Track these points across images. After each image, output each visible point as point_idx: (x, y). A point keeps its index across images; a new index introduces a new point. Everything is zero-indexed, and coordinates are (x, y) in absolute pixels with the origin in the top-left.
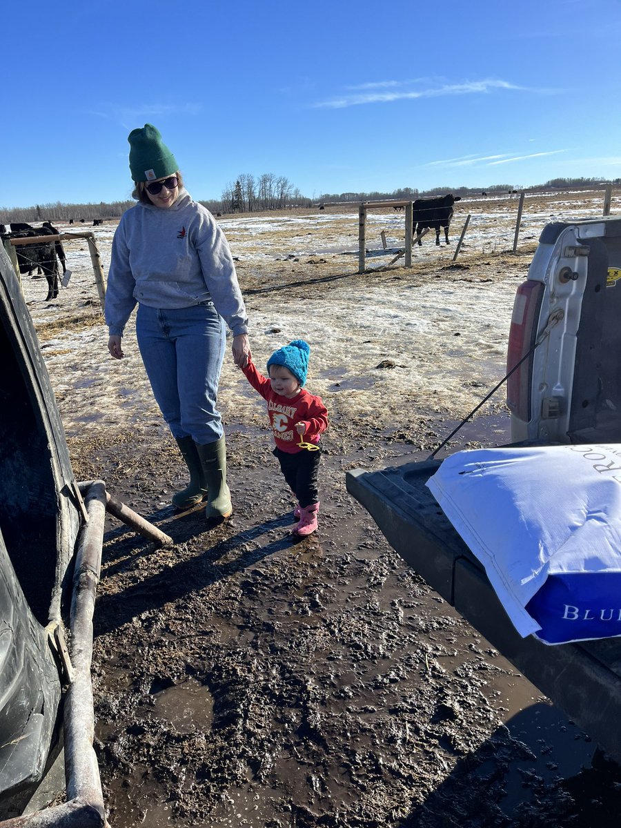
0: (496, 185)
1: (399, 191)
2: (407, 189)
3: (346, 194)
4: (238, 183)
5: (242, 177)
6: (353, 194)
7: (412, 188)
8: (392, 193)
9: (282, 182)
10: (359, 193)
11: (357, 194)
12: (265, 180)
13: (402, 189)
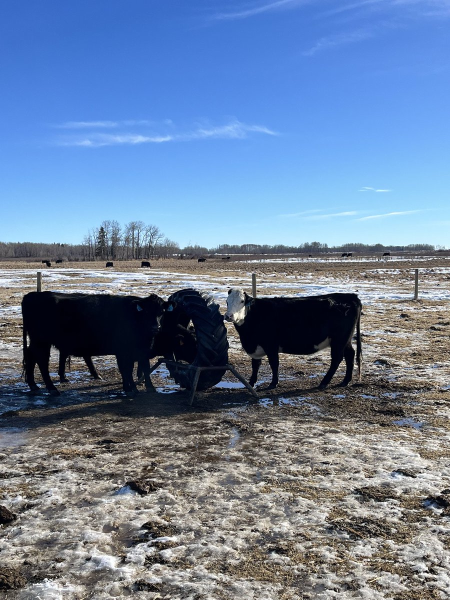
0: (415, 244)
1: (306, 245)
2: (315, 244)
3: (248, 245)
4: (102, 229)
5: (107, 223)
6: (255, 246)
7: (321, 243)
8: (298, 247)
9: (152, 230)
10: (262, 245)
11: (259, 246)
12: (133, 227)
13: (310, 244)
